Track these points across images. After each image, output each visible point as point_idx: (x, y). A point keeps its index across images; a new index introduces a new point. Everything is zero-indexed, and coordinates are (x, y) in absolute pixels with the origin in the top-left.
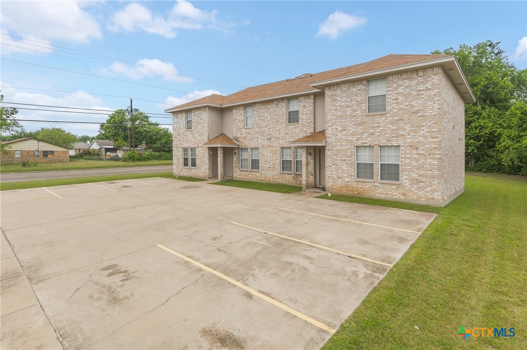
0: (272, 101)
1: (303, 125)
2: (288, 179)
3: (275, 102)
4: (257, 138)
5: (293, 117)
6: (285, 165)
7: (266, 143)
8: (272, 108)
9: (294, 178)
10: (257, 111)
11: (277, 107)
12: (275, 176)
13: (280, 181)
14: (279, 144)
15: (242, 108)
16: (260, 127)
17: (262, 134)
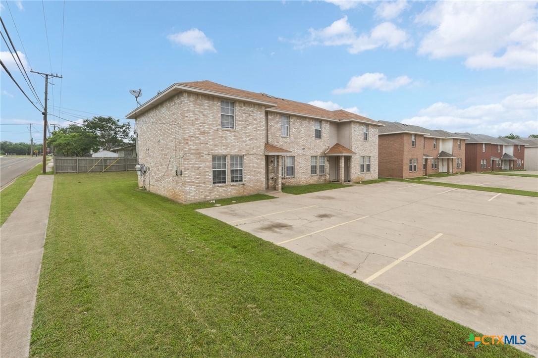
0: (306, 118)
1: (324, 141)
2: (315, 180)
3: (307, 120)
4: (294, 148)
5: (318, 134)
6: (314, 170)
7: (300, 152)
8: (305, 123)
9: (319, 178)
10: (294, 123)
11: (309, 124)
12: (307, 179)
13: (311, 182)
14: (311, 153)
15: (278, 116)
16: (296, 138)
17: (298, 144)
